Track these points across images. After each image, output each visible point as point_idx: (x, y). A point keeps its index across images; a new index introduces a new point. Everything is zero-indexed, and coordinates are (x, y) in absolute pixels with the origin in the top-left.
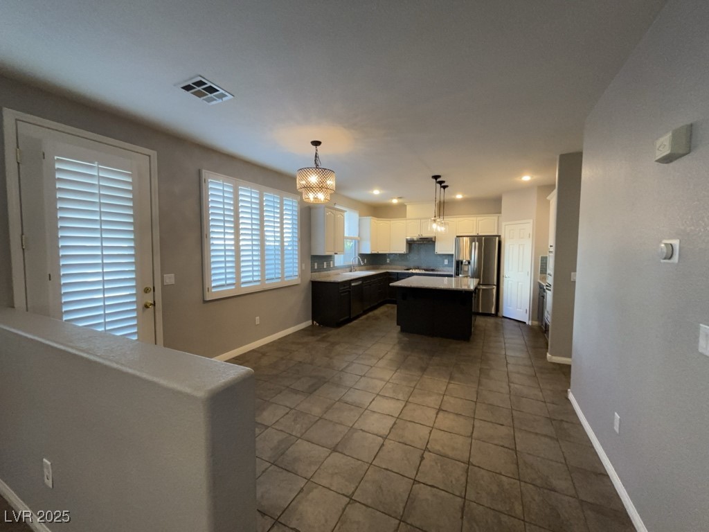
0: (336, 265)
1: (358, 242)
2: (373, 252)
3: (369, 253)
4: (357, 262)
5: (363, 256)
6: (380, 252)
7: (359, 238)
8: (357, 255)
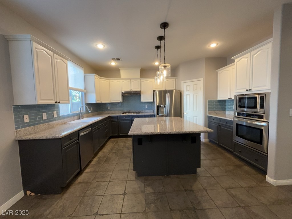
0: (61, 114)
1: (85, 94)
2: (98, 102)
3: (94, 102)
4: (85, 110)
5: (90, 105)
6: (103, 102)
7: (85, 91)
8: (84, 104)
